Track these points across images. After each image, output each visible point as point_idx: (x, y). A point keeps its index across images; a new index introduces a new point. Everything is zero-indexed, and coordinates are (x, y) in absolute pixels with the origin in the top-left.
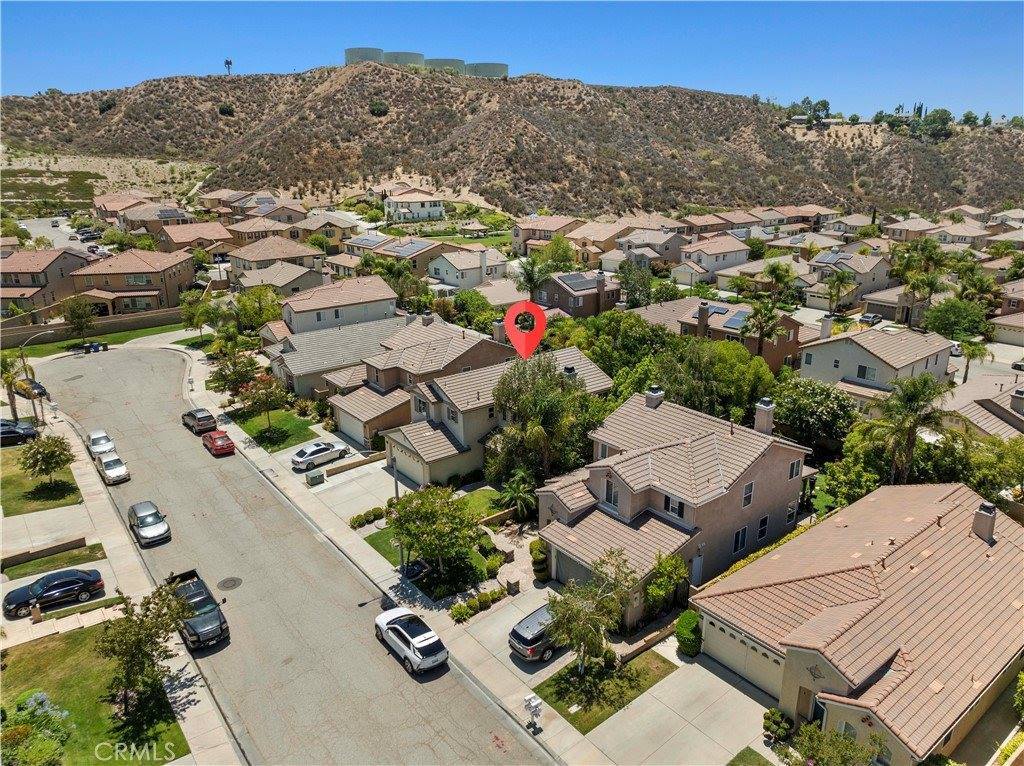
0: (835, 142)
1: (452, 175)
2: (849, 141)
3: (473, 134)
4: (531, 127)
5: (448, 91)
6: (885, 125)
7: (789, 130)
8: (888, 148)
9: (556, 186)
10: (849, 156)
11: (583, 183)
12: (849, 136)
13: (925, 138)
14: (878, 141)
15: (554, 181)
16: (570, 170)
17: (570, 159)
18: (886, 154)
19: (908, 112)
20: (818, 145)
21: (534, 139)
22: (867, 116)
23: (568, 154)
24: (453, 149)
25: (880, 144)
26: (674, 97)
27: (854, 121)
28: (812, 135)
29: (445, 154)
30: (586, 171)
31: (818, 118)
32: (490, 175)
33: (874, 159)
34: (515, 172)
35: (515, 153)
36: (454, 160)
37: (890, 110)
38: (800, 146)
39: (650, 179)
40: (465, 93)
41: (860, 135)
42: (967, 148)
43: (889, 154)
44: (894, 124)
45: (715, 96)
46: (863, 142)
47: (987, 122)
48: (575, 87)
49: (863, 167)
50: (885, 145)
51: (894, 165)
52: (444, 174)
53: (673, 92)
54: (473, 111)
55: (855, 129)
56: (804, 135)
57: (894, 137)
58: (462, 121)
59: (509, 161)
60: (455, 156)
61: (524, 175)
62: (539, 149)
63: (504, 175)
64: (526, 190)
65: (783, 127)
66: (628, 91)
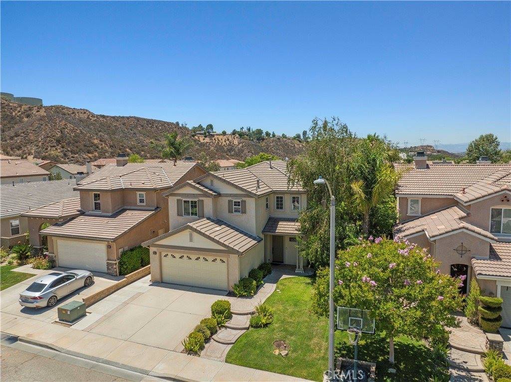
0: (218, 143)
1: (18, 150)
2: (224, 142)
3: (31, 128)
4: (69, 125)
5: (8, 105)
6: (237, 135)
7: (196, 137)
8: (241, 145)
9: (90, 155)
10: (225, 148)
11: (107, 154)
12: (224, 140)
13: (254, 140)
14: (236, 142)
15: (88, 153)
16: (98, 147)
17: (96, 141)
18: (241, 147)
19: (245, 130)
20: (211, 144)
21: (72, 131)
22: (229, 132)
23: (94, 139)
24: (17, 135)
25: (237, 143)
26: (138, 121)
27: (224, 133)
28: (207, 140)
29: (12, 138)
30: (107, 148)
31: (209, 132)
32: (47, 149)
33: (236, 149)
34: (63, 147)
35: (62, 137)
36: (18, 141)
37: (239, 130)
38: (202, 145)
39: (143, 153)
40: (20, 106)
41: (228, 140)
42: (271, 144)
43: (242, 147)
44: (241, 135)
45: (159, 122)
46: (230, 142)
47: (274, 136)
48: (85, 113)
49: (233, 153)
50: (239, 144)
51: (246, 151)
52: (12, 149)
53: (138, 119)
54: (28, 116)
55: (225, 137)
56: (204, 139)
57: (242, 140)
58: (21, 121)
59: (58, 141)
60: (18, 140)
61: (69, 149)
62: (76, 136)
63: (56, 149)
64: (72, 157)
65: (193, 136)
66: (114, 117)
